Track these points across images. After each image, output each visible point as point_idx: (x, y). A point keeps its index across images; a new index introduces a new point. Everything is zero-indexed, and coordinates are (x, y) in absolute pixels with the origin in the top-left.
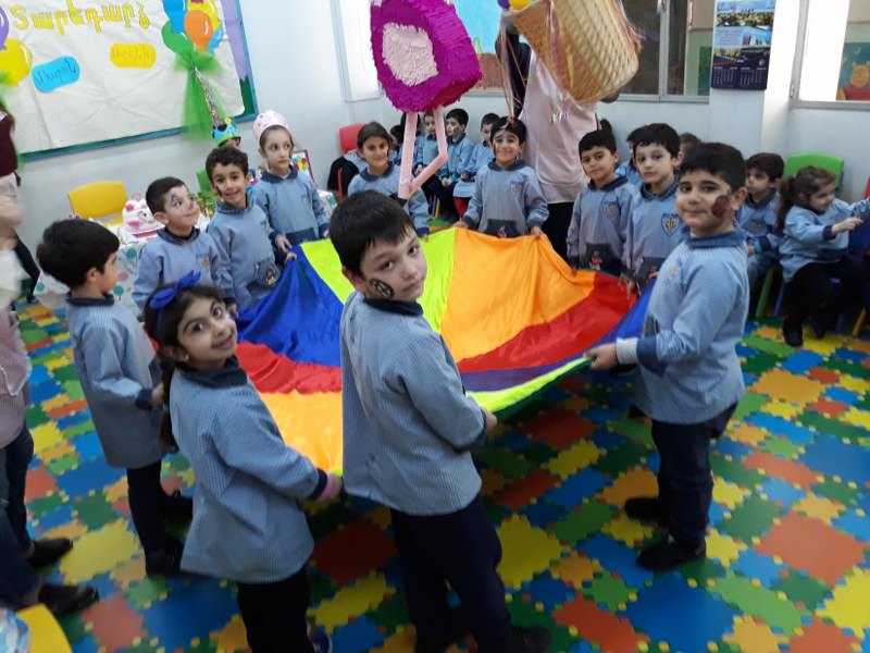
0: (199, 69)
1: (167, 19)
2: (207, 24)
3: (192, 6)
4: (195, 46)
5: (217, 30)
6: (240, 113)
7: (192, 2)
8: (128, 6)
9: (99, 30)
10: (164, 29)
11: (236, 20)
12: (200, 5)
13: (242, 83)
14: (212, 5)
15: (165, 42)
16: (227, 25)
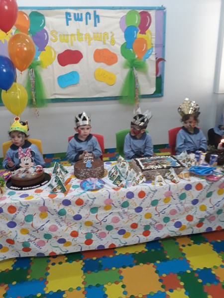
0: (136, 68)
1: (125, 41)
2: (145, 45)
3: (139, 36)
4: (136, 56)
5: (150, 49)
6: (152, 93)
7: (140, 33)
8: (106, 34)
9: (89, 44)
10: (122, 46)
11: (161, 45)
12: (144, 35)
13: (157, 78)
14: (150, 36)
15: (122, 53)
16: (156, 47)
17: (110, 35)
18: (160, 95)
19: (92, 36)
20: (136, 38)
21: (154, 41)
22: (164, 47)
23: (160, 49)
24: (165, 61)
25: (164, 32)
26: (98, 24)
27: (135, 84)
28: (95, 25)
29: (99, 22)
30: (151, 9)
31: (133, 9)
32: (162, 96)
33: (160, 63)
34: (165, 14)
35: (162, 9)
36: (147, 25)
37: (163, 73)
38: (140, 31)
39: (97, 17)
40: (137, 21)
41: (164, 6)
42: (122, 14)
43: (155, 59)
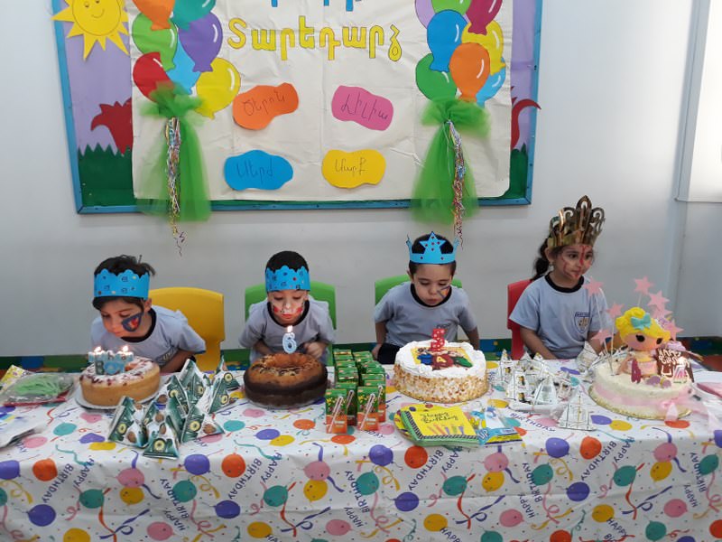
0: (455, 126)
1: (428, 51)
3: (468, 37)
4: (459, 93)
5: (496, 76)
6: (502, 194)
8: (378, 30)
10: (420, 64)
11: (529, 65)
12: (480, 36)
13: (514, 153)
14: (497, 39)
15: (418, 82)
16: (513, 68)
18: (522, 200)
19: (339, 34)
20: (459, 43)
21: (507, 53)
22: (536, 68)
23: (527, 74)
24: (537, 106)
25: (537, 31)
26: (355, 4)
27: (454, 165)
28: (349, 7)
32: (529, 202)
33: (524, 115)
36: (491, 10)
37: (532, 140)
38: (470, 24)
43: (509, 103)
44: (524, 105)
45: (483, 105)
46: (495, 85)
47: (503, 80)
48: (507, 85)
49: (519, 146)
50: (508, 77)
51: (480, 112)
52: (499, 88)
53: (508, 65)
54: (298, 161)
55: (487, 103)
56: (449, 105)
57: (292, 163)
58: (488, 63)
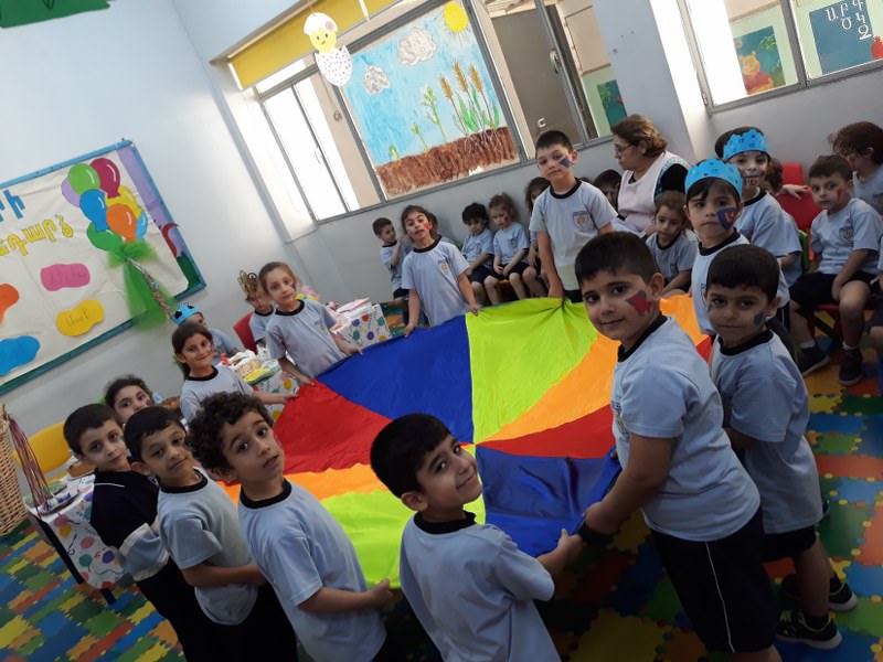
0: (134, 259)
1: (90, 221)
2: (128, 213)
3: (110, 202)
4: (124, 239)
5: (141, 218)
6: (186, 288)
7: (109, 197)
8: (48, 222)
9: (25, 253)
10: (89, 232)
11: (156, 203)
12: (117, 198)
13: (178, 259)
14: (129, 195)
15: (93, 243)
16: (149, 208)
17: (57, 222)
18: (199, 286)
19: (22, 237)
20: (106, 208)
21: (140, 202)
22: (162, 203)
23: (158, 210)
24: (176, 225)
25: (151, 180)
26: (22, 212)
27: (148, 283)
28: (19, 216)
29: (23, 207)
30: (108, 151)
31: (76, 163)
32: (205, 285)
33: (171, 233)
34: (135, 150)
35: (125, 146)
36: (115, 179)
37: (184, 247)
38: (106, 195)
39: (15, 202)
40: (93, 179)
41: (126, 138)
42: (60, 178)
43: (158, 231)
44: (168, 228)
45: (143, 239)
46: (144, 224)
47: (147, 220)
48: (151, 221)
49: (179, 254)
50: (148, 216)
51: (144, 245)
52: (146, 225)
53: (144, 208)
54: (38, 333)
55: (145, 237)
56: (122, 249)
57: (33, 336)
58: (131, 212)
